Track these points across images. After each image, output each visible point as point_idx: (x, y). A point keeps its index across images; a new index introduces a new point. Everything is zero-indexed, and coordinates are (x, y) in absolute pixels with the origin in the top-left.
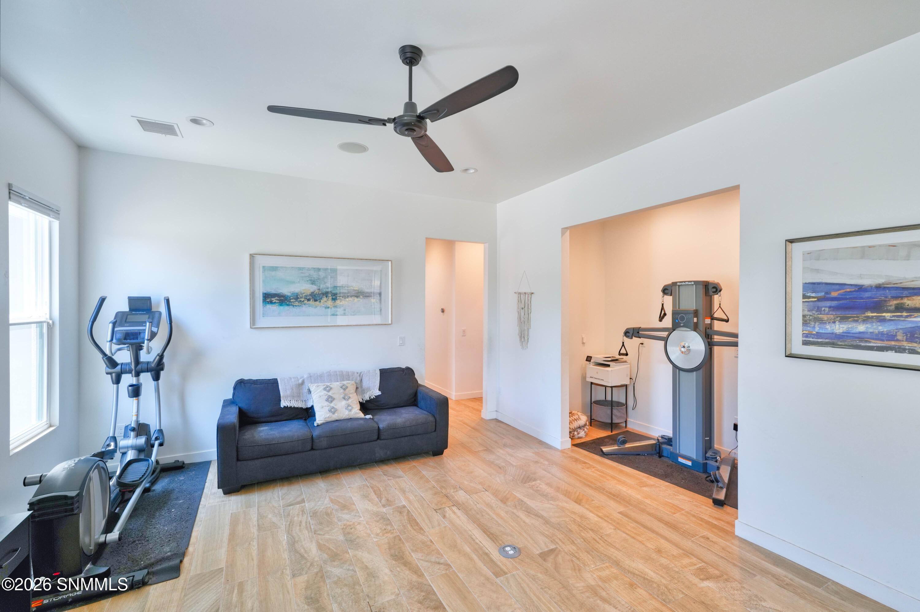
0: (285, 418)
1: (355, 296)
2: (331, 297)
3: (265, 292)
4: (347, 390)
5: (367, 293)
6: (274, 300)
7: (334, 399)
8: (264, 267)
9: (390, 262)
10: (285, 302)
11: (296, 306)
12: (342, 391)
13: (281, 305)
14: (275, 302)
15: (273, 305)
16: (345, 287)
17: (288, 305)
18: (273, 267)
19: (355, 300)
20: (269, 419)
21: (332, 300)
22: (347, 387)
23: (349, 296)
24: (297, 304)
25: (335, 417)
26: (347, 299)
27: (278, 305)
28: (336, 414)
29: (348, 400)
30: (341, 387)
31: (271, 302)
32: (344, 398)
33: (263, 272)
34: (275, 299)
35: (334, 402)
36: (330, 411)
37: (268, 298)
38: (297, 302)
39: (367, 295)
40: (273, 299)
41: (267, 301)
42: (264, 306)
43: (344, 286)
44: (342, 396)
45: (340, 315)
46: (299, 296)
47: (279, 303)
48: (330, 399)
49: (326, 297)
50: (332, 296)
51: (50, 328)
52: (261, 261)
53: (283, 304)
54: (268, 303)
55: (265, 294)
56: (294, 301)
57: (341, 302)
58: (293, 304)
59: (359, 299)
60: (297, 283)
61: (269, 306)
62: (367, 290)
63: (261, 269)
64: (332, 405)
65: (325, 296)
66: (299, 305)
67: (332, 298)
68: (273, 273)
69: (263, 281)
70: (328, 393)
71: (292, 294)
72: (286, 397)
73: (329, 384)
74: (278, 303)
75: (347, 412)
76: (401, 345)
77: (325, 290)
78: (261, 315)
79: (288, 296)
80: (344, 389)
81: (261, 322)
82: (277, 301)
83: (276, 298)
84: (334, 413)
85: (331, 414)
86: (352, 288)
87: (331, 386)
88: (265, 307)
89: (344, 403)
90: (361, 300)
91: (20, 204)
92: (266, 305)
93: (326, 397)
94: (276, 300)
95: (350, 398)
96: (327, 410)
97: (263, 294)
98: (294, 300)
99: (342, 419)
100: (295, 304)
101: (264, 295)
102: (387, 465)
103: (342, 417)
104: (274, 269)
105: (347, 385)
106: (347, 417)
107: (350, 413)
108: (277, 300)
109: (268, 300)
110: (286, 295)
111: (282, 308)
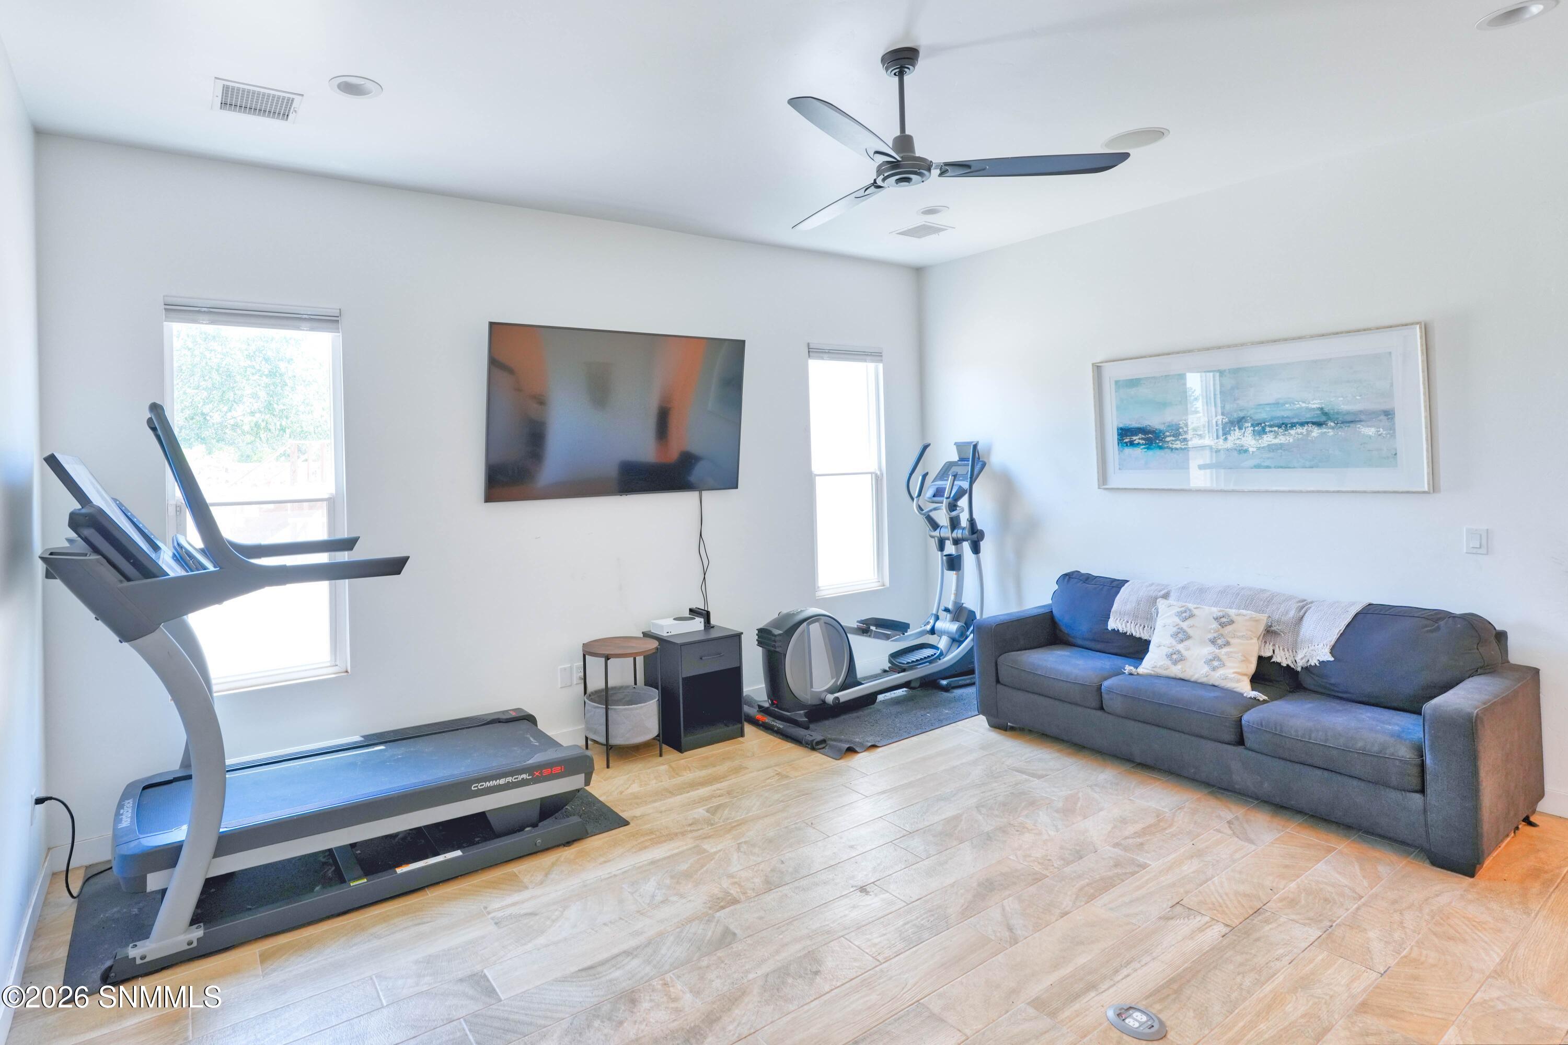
0: (1112, 651)
1: (1314, 423)
2: (1252, 428)
3: (1121, 426)
4: (1229, 628)
5: (1348, 413)
6: (1137, 439)
7: (1188, 637)
8: (1117, 382)
9: (1418, 327)
10: (1156, 443)
11: (1177, 449)
12: (1215, 625)
13: (1148, 448)
14: (1138, 444)
15: (1136, 449)
16: (1284, 404)
17: (1161, 448)
18: (1132, 380)
19: (1311, 431)
20: (1087, 644)
21: (1254, 434)
22: (1232, 622)
23: (1297, 423)
24: (1178, 446)
25: (1176, 671)
26: (1292, 432)
27: (1144, 448)
28: (1179, 667)
29: (1220, 647)
30: (1216, 619)
31: (1132, 444)
32: (1213, 642)
33: (1116, 392)
34: (1138, 437)
35: (1187, 643)
36: (1169, 656)
37: (1126, 435)
38: (1178, 442)
39: (1348, 418)
40: (1134, 438)
41: (1126, 443)
42: (1120, 451)
43: (1281, 401)
44: (1211, 636)
45: (1275, 467)
46: (1181, 430)
47: (1145, 444)
48: (1182, 636)
49: (1240, 428)
50: (1252, 425)
51: (878, 479)
52: (1112, 373)
53: (1152, 447)
54: (1127, 445)
55: (1121, 429)
56: (1173, 440)
57: (1276, 437)
58: (1171, 445)
59: (1325, 430)
60: (1176, 405)
61: (1128, 451)
62: (1344, 407)
63: (1113, 386)
64: (1180, 647)
65: (1236, 428)
66: (1183, 447)
67: (1254, 431)
68: (1133, 391)
69: (1118, 408)
70: (1181, 623)
71: (1169, 426)
72: (1121, 614)
73: (1191, 606)
74: (1143, 445)
75: (1205, 669)
76: (1474, 551)
77: (1235, 415)
78: (1117, 466)
79: (1161, 431)
80: (1223, 625)
81: (1116, 480)
82: (1141, 442)
83: (1140, 436)
84: (1175, 663)
85: (1169, 663)
86: (1304, 405)
87: (1195, 612)
88: (1122, 451)
89: (1208, 650)
90: (1331, 433)
91: (822, 358)
92: (1123, 449)
93: (1175, 629)
94: (1139, 439)
95: (1227, 644)
96: (1165, 653)
97: (1118, 429)
98: (1172, 438)
99: (1193, 679)
100: (1174, 446)
101: (1120, 431)
102: (1217, 798)
103: (1192, 676)
104: (1133, 383)
105: (1235, 618)
106: (1204, 680)
107: (1213, 673)
108: (1142, 439)
109: (1127, 440)
110: (1156, 429)
111: (1150, 453)
